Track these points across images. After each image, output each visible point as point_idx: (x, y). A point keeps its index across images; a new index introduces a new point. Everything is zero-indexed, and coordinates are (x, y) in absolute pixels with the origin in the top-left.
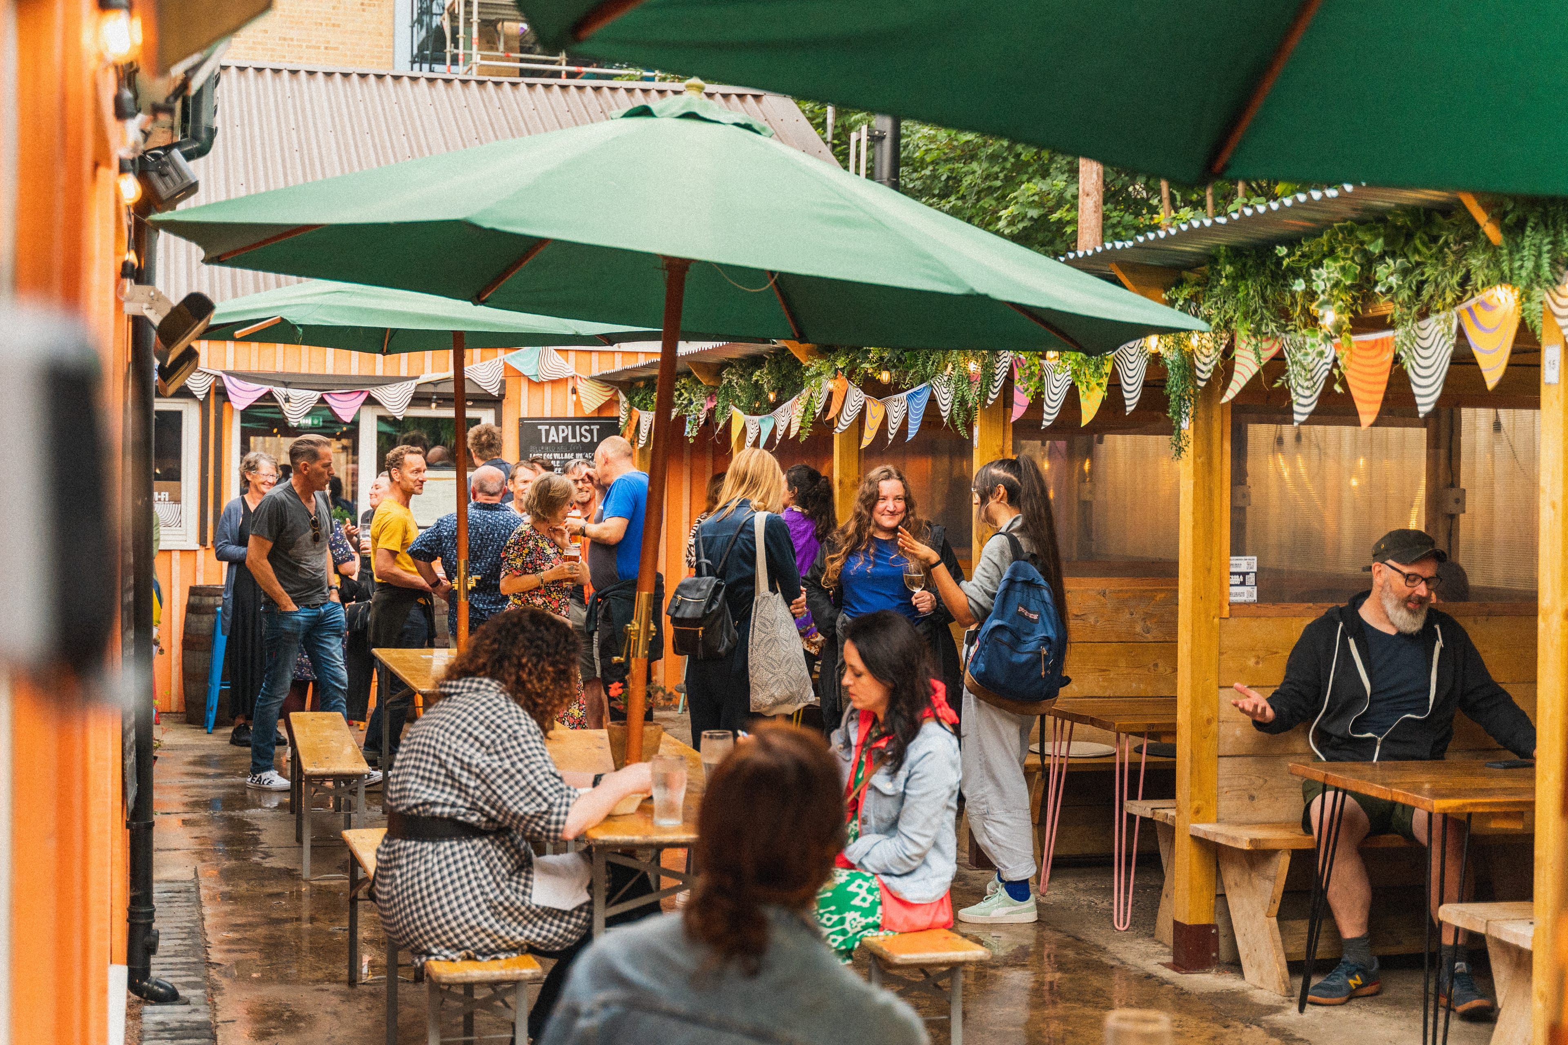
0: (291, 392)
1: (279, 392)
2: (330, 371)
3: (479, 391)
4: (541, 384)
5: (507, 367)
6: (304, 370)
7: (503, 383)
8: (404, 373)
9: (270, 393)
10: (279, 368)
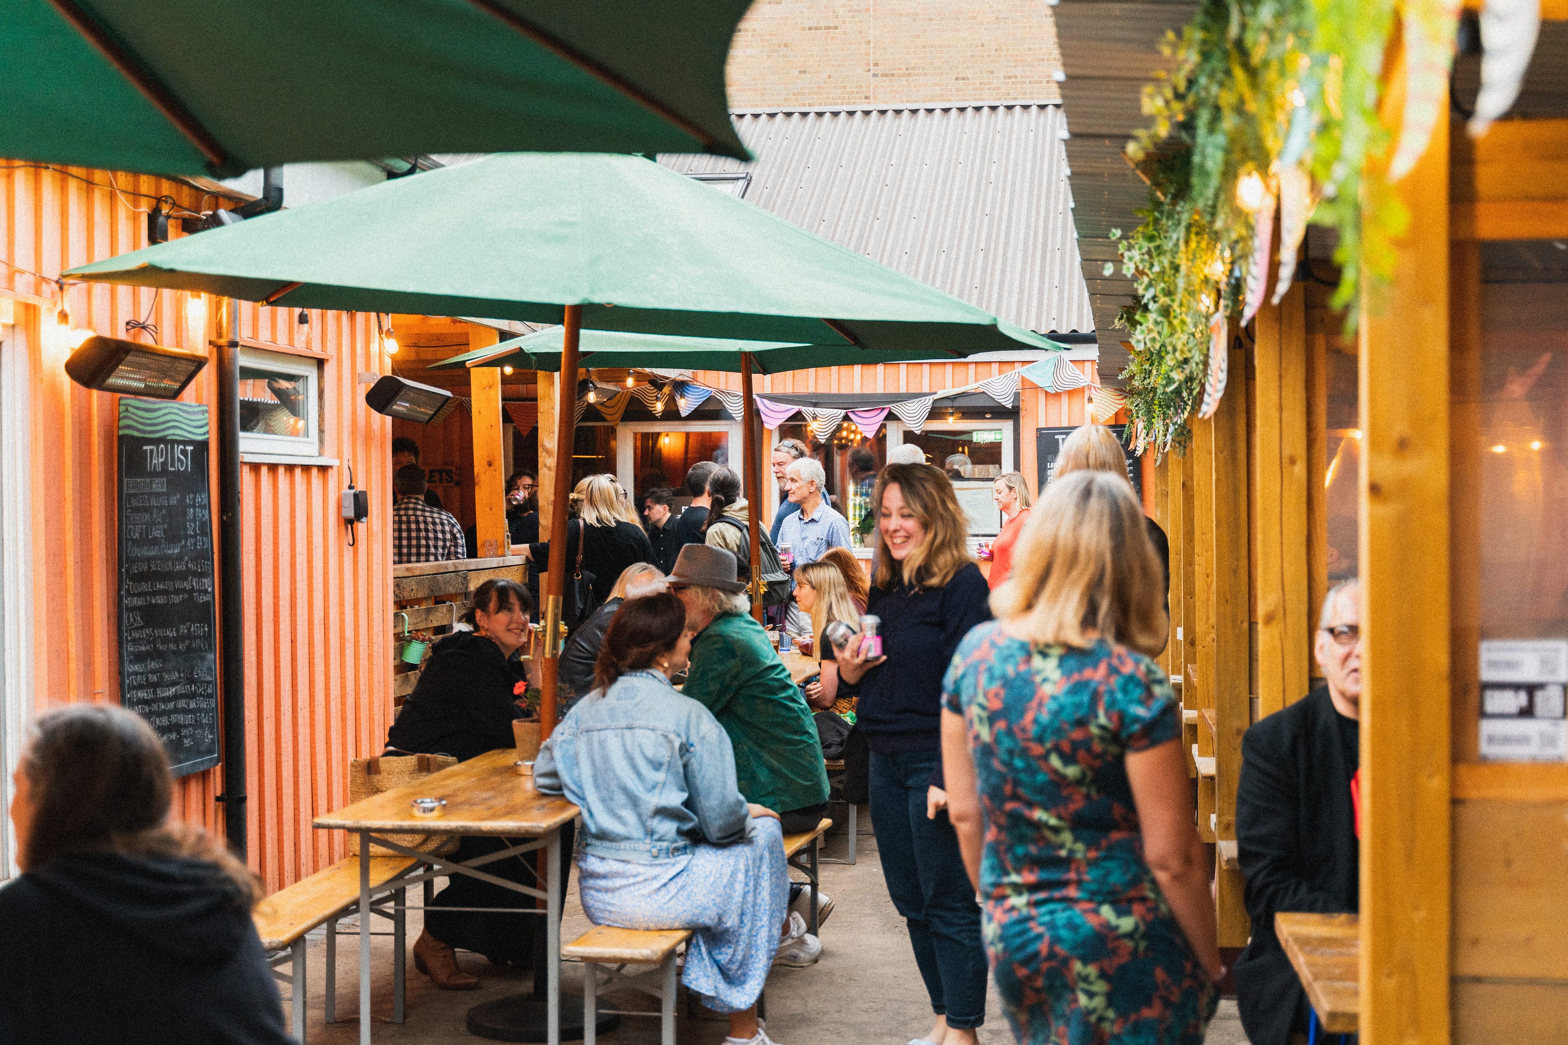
0: (818, 411)
1: (807, 411)
2: (857, 390)
3: (993, 404)
4: (1058, 395)
5: (1024, 380)
6: (834, 391)
7: (1017, 395)
8: (926, 390)
9: (799, 413)
10: (811, 390)
